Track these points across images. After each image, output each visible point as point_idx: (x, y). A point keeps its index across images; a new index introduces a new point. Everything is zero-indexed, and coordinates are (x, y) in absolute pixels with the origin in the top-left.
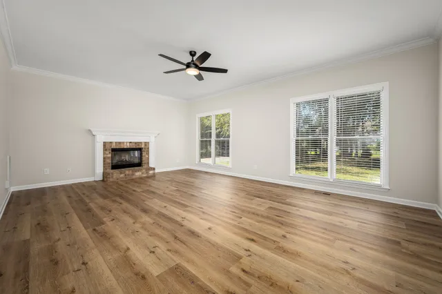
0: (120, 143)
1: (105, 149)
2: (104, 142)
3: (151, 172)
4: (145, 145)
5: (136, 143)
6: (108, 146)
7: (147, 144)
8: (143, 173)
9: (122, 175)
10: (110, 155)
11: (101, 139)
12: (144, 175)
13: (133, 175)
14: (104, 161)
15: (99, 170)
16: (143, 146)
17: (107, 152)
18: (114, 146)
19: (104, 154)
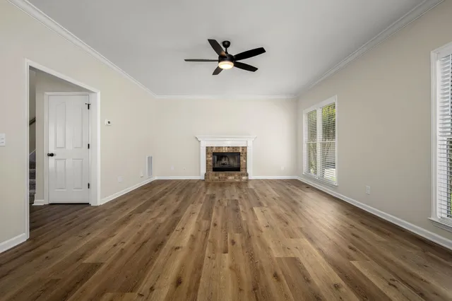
0: (219, 147)
1: (207, 153)
2: (207, 147)
3: (244, 178)
4: (243, 150)
5: (233, 148)
6: (209, 151)
7: (244, 148)
8: (235, 178)
9: (217, 178)
10: (211, 159)
11: (204, 144)
12: (237, 180)
13: (226, 178)
14: (207, 163)
15: (203, 171)
16: (240, 151)
17: (209, 156)
18: (214, 150)
19: (207, 157)
